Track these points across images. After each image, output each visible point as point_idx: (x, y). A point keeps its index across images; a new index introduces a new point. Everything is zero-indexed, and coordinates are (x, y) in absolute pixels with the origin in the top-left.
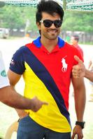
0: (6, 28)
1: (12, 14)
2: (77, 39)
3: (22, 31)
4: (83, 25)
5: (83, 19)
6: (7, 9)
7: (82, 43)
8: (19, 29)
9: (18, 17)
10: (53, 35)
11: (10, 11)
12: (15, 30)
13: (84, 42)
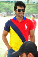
0: (5, 12)
1: (8, 6)
2: (34, 17)
3: (12, 13)
4: (37, 11)
5: (37, 8)
6: (6, 5)
7: (36, 18)
8: (10, 13)
9: (10, 8)
10: (22, 15)
11: (7, 5)
12: (9, 13)
13: (37, 18)
